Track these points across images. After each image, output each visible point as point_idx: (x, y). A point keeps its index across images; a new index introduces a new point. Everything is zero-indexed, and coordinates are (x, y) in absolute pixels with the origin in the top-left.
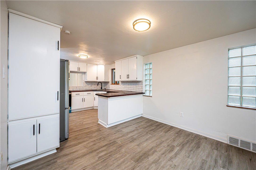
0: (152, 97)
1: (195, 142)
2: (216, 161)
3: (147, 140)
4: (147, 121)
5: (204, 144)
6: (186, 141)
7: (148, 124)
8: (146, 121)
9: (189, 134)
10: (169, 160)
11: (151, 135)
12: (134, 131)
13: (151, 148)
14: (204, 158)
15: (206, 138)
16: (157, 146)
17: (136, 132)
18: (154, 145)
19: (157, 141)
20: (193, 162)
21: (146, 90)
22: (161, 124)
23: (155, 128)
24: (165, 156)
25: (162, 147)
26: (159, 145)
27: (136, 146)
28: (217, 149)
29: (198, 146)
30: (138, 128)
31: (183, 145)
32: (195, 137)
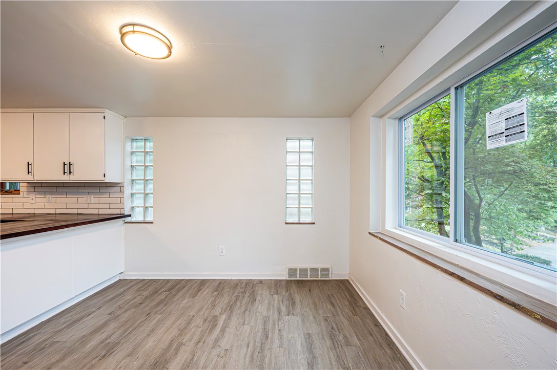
0: (152, 223)
1: (247, 295)
2: (279, 311)
3: (153, 330)
4: (140, 285)
5: (260, 292)
6: (233, 299)
7: (145, 293)
8: (136, 288)
9: (235, 285)
10: (213, 348)
11: (160, 316)
12: (105, 325)
13: (167, 343)
14: (265, 314)
15: (261, 282)
16: (182, 332)
17: (112, 326)
18: (174, 332)
19: (179, 322)
20: (251, 329)
21: (133, 208)
22: (179, 282)
23: (166, 297)
24: (204, 343)
25: (193, 330)
26: (186, 328)
27: (124, 359)
28: (277, 293)
29: (253, 299)
30: (119, 312)
31: (231, 308)
32: (246, 285)
